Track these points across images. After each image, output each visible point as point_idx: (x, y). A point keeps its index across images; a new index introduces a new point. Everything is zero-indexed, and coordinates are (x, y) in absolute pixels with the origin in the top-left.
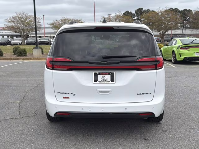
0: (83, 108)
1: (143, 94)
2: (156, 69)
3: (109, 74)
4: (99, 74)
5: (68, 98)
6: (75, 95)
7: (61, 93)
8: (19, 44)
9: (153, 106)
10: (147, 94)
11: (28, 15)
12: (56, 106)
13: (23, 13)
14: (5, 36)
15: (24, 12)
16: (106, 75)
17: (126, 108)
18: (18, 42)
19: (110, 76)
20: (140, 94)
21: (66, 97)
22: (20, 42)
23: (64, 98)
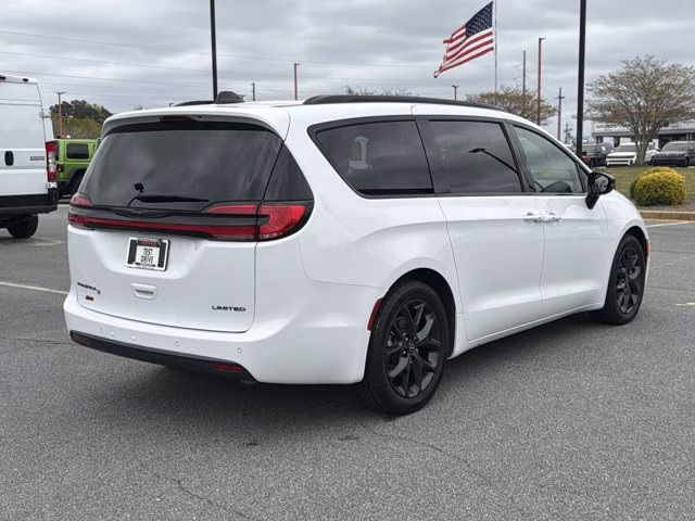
1: (225, 308)
2: (257, 239)
3: (157, 246)
4: (141, 243)
5: (92, 299)
6: (99, 292)
7: (82, 285)
8: (629, 163)
9: (239, 348)
10: (235, 309)
11: (665, 66)
13: (648, 61)
14: (621, 139)
15: (651, 58)
16: (152, 246)
17: (177, 341)
18: (628, 157)
19: (158, 249)
20: (219, 308)
21: (90, 296)
22: (633, 157)
23: (87, 298)
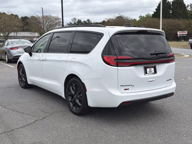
0: (141, 95)
3: (153, 67)
5: (128, 89)
6: (133, 86)
7: (123, 86)
12: (122, 97)
16: (151, 68)
19: (153, 68)
21: (127, 88)
23: (125, 90)
